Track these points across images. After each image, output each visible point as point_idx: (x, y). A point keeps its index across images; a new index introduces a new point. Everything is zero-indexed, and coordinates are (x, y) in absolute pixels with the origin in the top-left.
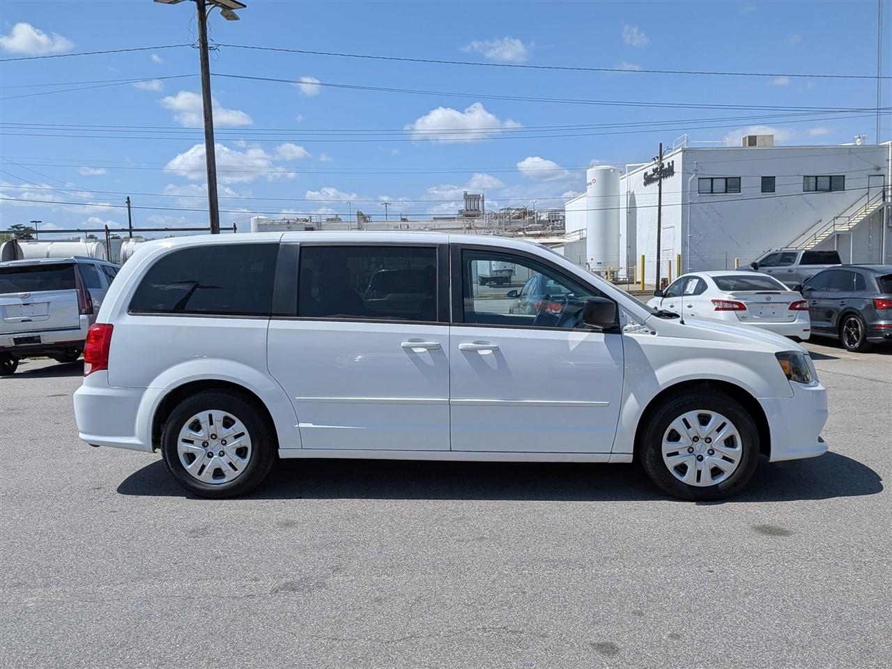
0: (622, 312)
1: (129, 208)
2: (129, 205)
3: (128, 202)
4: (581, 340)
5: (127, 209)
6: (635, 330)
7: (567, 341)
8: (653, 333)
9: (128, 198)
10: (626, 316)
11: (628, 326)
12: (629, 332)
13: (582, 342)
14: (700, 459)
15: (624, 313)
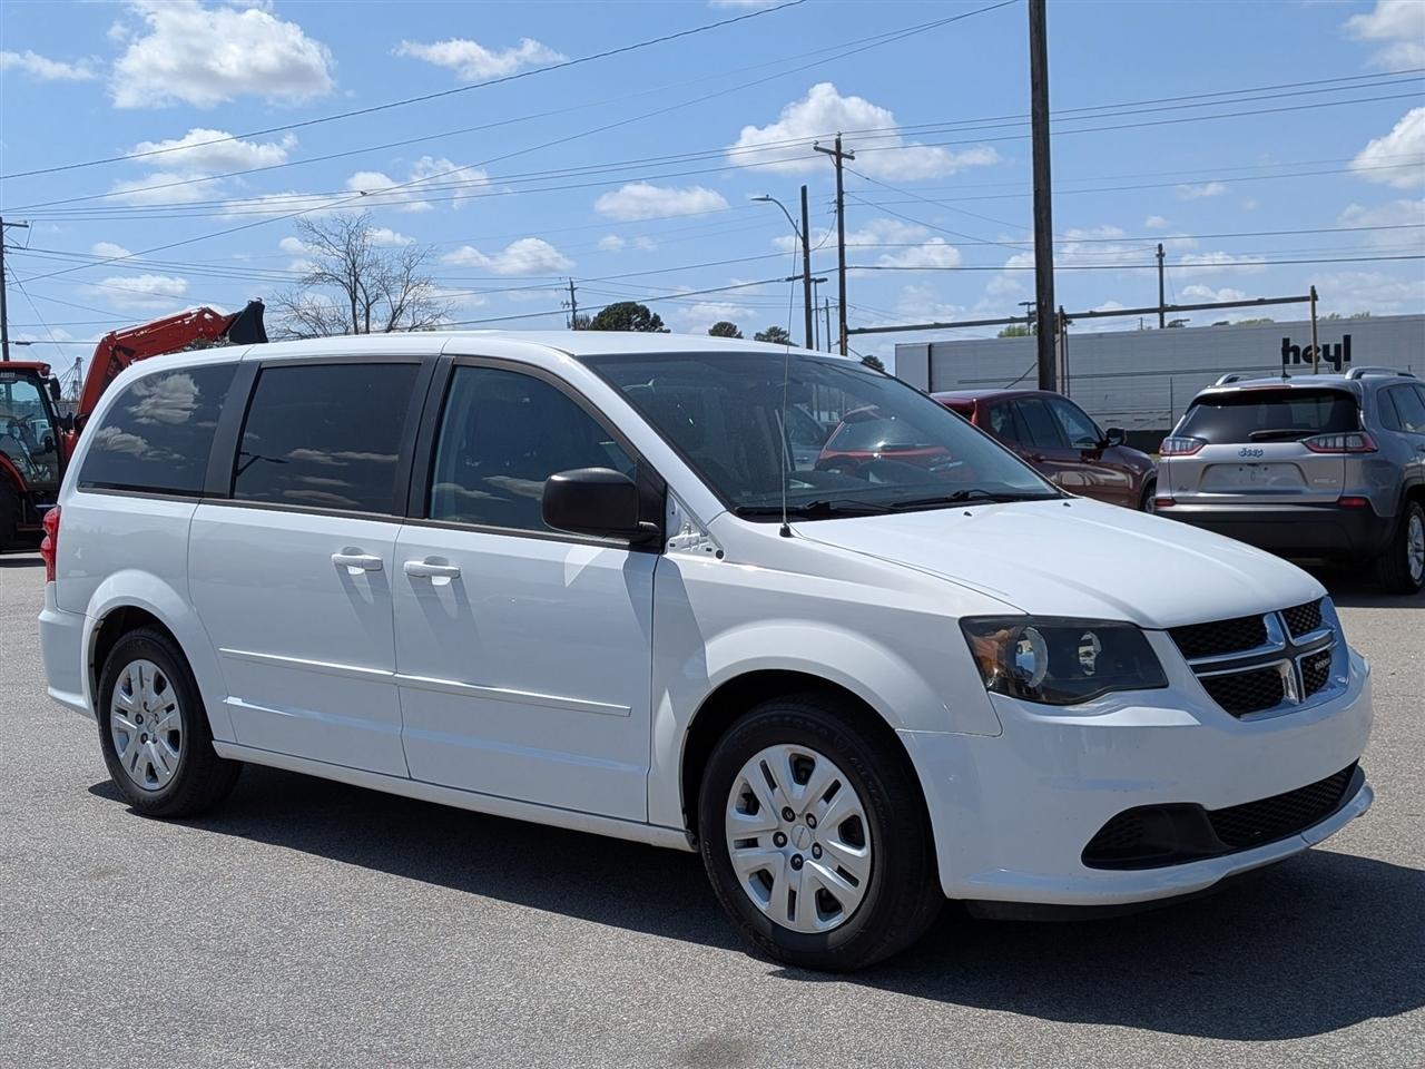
0: (675, 506)
1: (1161, 268)
2: (1161, 262)
3: (1161, 255)
4: (586, 563)
5: (1157, 270)
6: (689, 546)
7: (563, 564)
8: (720, 555)
9: (1160, 247)
10: (679, 514)
11: (684, 535)
12: (677, 551)
13: (587, 566)
14: (797, 863)
15: (677, 505)
